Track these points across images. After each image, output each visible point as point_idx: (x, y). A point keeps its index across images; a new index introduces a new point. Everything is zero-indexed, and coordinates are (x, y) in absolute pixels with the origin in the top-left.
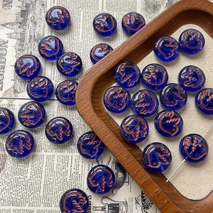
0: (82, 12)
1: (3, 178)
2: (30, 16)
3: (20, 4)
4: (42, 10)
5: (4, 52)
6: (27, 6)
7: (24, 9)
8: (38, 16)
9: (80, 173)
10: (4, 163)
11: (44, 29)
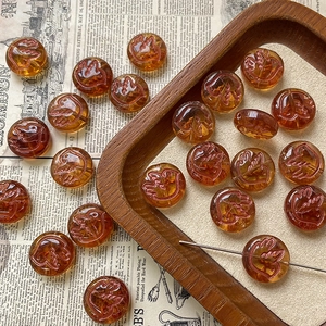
0: (126, 17)
1: (5, 281)
2: (45, 26)
3: (29, 8)
4: (64, 17)
5: (5, 84)
6: (40, 11)
7: (36, 15)
8: (57, 26)
9: (125, 273)
10: (7, 258)
11: (66, 47)
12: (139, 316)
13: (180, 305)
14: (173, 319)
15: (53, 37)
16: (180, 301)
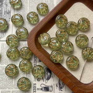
12: (35, 86)
13: (46, 82)
14: (44, 86)
15: (7, 5)
16: (46, 81)
